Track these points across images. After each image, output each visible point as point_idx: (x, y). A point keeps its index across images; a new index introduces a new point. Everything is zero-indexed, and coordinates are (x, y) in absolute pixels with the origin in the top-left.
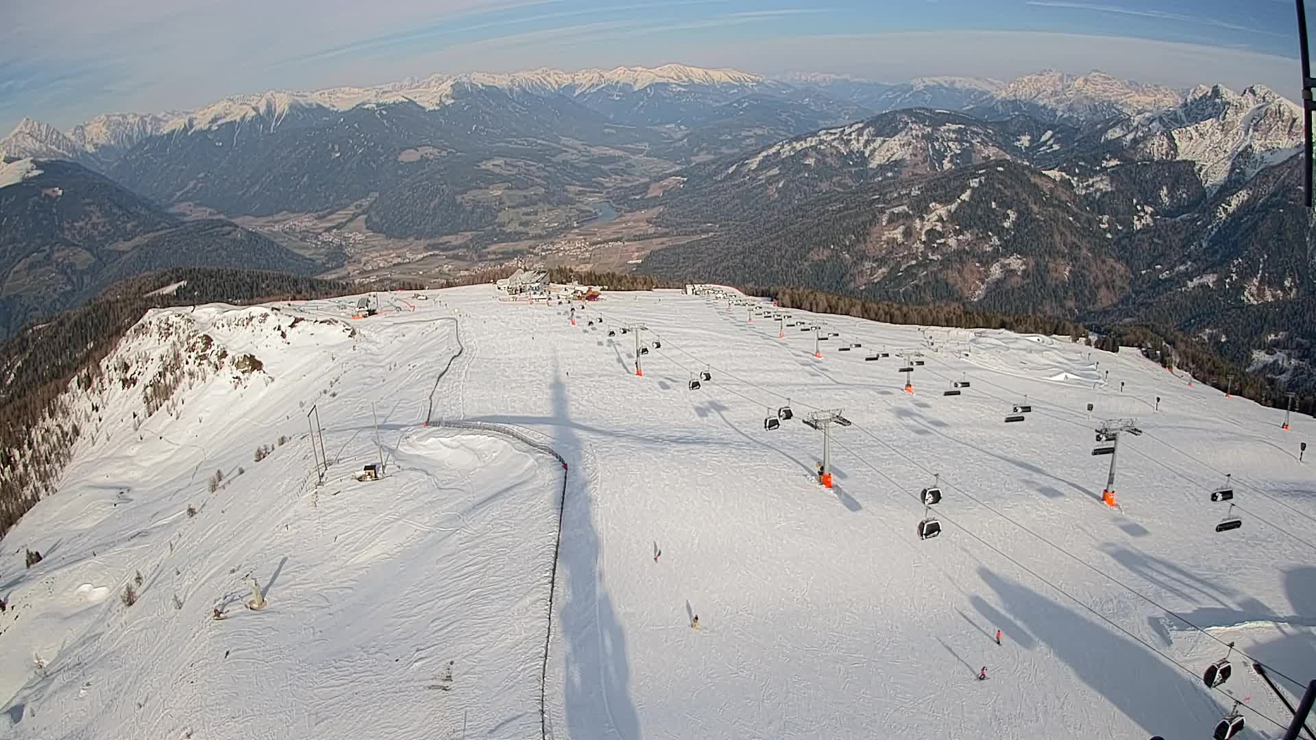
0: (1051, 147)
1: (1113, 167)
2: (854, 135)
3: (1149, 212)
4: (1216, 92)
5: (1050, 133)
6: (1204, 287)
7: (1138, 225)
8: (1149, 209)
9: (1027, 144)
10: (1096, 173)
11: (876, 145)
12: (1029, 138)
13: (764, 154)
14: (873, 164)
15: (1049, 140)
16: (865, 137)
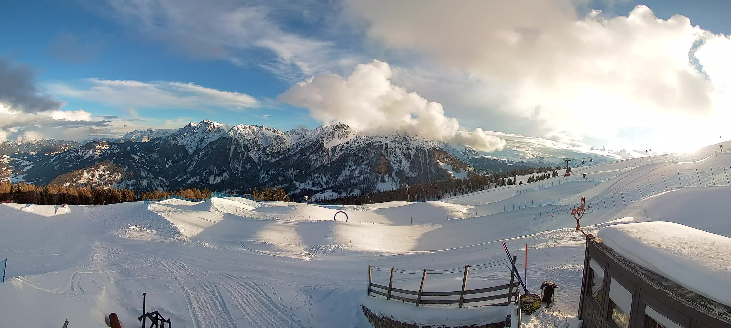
0: (137, 149)
1: (157, 150)
2: (79, 150)
3: (171, 162)
4: (190, 124)
5: (136, 145)
6: (195, 181)
7: (167, 166)
8: (171, 161)
9: (129, 149)
10: (152, 153)
11: (86, 152)
12: (130, 147)
13: (55, 157)
14: (85, 158)
15: (136, 147)
16: (83, 151)
